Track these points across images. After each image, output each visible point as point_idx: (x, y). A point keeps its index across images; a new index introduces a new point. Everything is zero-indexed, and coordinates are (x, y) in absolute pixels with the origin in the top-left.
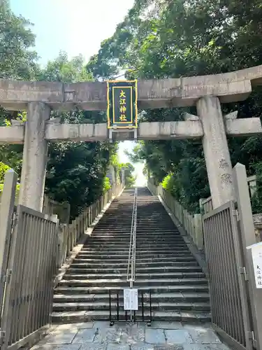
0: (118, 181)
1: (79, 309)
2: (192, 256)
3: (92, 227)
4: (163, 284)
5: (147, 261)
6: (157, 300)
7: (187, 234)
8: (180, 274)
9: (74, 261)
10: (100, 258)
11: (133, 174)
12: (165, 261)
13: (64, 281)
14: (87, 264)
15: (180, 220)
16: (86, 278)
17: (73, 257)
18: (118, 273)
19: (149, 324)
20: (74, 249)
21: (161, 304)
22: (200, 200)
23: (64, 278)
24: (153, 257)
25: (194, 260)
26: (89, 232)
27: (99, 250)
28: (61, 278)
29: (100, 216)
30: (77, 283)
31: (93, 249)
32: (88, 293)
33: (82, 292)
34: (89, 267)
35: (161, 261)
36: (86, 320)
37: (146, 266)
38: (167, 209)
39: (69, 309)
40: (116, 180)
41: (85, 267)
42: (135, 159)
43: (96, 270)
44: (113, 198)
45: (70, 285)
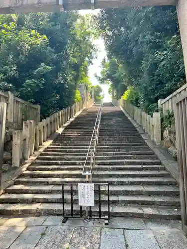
0: (89, 97)
1: (33, 201)
2: (151, 150)
3: (63, 127)
4: (123, 176)
5: (107, 155)
6: (117, 193)
7: (144, 132)
8: (140, 166)
9: (41, 154)
10: (66, 152)
11: (101, 94)
12: (124, 154)
13: (28, 172)
14: (52, 157)
15: (139, 122)
16: (48, 170)
17: (41, 150)
18: (79, 165)
19: (107, 222)
20: (44, 144)
21: (121, 198)
22: (159, 101)
23: (28, 169)
24: (114, 151)
25: (154, 154)
26: (60, 131)
27: (66, 145)
28: (25, 169)
29: (72, 119)
30: (39, 174)
31: (61, 144)
32: (48, 184)
33: (41, 183)
34: (54, 159)
35: (121, 154)
36: (38, 214)
37: (107, 159)
38: (127, 115)
39: (24, 201)
40: (87, 96)
41: (50, 159)
42: (102, 81)
43: (59, 162)
44: (84, 108)
45: (32, 176)
